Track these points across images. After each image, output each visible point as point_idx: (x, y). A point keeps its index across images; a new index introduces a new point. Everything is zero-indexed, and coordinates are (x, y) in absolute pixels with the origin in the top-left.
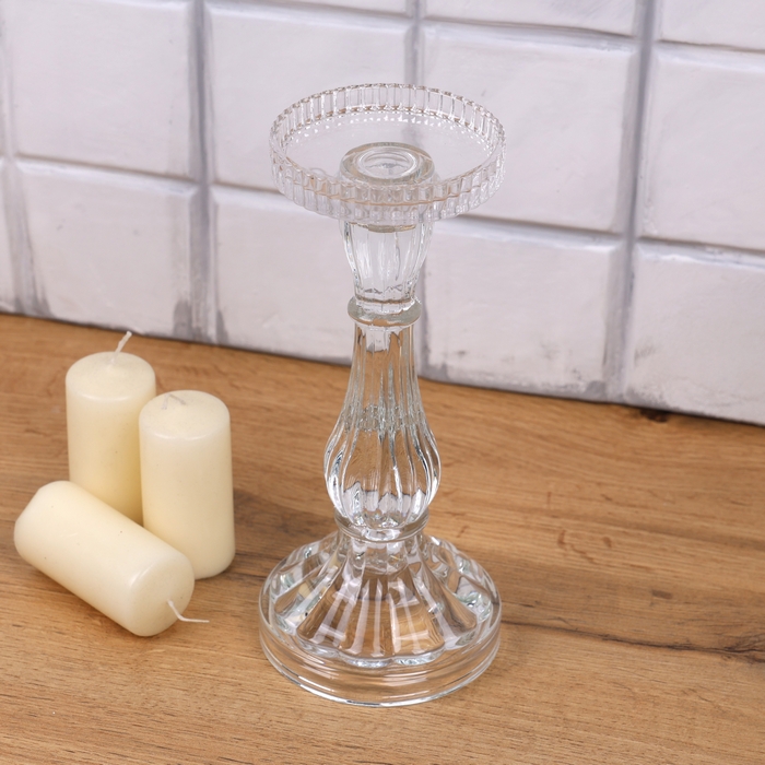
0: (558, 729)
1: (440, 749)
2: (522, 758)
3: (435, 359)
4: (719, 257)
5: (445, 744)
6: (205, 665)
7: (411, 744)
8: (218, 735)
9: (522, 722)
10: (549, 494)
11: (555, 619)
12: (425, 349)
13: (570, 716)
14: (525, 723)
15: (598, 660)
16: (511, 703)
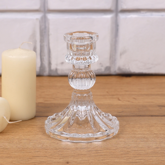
0: (154, 136)
1: (116, 145)
2: (147, 143)
3: (53, 67)
5: (117, 143)
7: (104, 145)
8: (29, 151)
9: (139, 136)
10: (107, 92)
11: (131, 114)
12: (50, 64)
13: (155, 132)
14: (141, 136)
15: (154, 120)
16: (133, 132)
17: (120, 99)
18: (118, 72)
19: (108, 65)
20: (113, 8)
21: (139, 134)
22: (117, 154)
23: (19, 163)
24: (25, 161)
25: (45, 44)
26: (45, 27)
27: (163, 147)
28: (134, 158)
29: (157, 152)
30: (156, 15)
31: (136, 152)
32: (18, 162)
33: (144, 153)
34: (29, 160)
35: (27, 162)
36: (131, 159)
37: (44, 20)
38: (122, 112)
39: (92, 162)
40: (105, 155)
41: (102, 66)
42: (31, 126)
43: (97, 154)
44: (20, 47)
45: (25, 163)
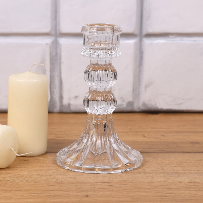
0: (186, 171)
3: (65, 102)
4: (175, 39)
5: (143, 178)
6: (21, 171)
7: (129, 180)
8: (41, 185)
9: (169, 171)
10: (130, 129)
11: (159, 150)
12: (61, 98)
13: (188, 168)
14: (171, 171)
15: (186, 157)
16: (161, 168)
17: (146, 136)
18: (143, 108)
19: (131, 99)
20: (137, 32)
21: (169, 170)
22: (144, 188)
23: (31, 196)
24: (38, 194)
25: (56, 74)
26: (57, 54)
27: (197, 182)
28: (163, 192)
29: (190, 186)
30: (187, 41)
31: (166, 186)
32: (29, 195)
33: (175, 188)
34: (42, 194)
35: (40, 195)
36: (160, 193)
37: (55, 45)
38: (149, 148)
39: (115, 196)
40: (130, 189)
41: (123, 101)
42: (42, 162)
43: (120, 188)
44: (30, 70)
45: (37, 196)
